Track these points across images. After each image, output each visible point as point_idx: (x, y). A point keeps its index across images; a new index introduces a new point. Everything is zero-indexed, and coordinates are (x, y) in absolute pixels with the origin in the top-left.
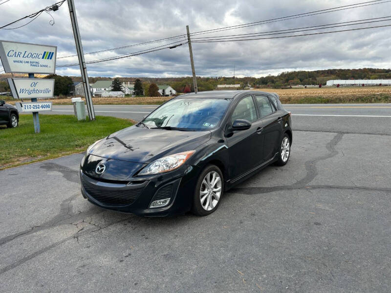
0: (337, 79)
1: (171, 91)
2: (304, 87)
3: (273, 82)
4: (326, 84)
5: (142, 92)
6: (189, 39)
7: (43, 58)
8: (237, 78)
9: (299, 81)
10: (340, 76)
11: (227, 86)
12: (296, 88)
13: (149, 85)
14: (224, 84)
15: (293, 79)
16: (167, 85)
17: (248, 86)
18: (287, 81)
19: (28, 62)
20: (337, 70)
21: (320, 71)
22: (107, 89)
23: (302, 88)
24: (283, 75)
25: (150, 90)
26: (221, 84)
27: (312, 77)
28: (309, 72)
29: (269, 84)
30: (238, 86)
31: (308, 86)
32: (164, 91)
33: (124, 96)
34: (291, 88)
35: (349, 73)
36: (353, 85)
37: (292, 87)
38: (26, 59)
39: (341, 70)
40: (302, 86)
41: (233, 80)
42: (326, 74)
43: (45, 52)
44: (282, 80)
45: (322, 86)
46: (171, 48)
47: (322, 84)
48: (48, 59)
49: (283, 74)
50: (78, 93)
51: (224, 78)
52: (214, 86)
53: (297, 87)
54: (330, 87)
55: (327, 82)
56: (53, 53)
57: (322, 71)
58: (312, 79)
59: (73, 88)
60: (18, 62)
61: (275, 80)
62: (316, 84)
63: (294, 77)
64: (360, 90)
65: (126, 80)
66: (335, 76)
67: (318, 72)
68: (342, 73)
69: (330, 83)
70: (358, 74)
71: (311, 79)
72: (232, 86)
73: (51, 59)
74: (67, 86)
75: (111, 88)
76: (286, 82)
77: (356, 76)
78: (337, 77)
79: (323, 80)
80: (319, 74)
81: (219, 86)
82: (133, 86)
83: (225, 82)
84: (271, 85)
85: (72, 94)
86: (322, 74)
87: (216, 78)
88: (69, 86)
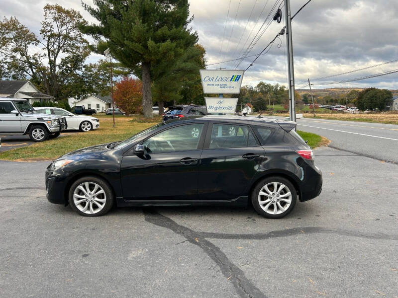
7: (231, 81)
19: (218, 85)
38: (217, 83)
43: (233, 76)
48: (235, 81)
50: (396, 109)
56: (240, 76)
59: (390, 103)
60: (211, 85)
73: (238, 81)
74: (384, 101)
85: (388, 109)
88: (387, 100)
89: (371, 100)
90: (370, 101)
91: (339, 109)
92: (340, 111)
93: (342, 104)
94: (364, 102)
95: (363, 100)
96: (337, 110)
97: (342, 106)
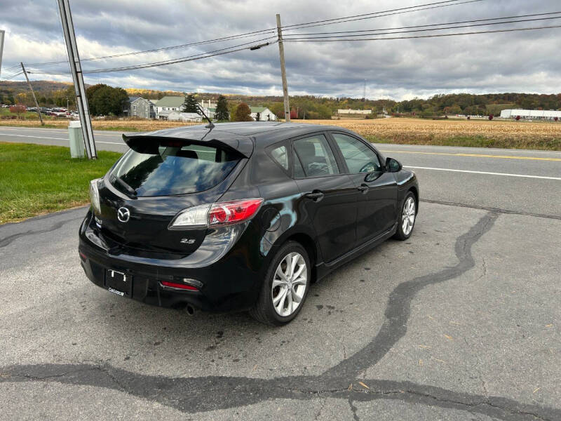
0: (518, 108)
1: (268, 116)
2: (466, 118)
3: (420, 108)
4: (499, 115)
5: (227, 115)
6: (280, 36)
8: (367, 100)
9: (460, 109)
10: (523, 103)
11: (353, 112)
12: (454, 119)
13: (237, 105)
14: (349, 108)
15: (451, 105)
16: (264, 106)
17: (384, 113)
18: (442, 107)
20: (519, 94)
21: (492, 95)
22: (177, 109)
23: (463, 119)
24: (436, 99)
25: (238, 113)
26: (342, 109)
27: (481, 103)
28: (475, 96)
29: (414, 111)
30: (369, 112)
31: (472, 117)
32: (258, 115)
33: (200, 120)
34: (446, 118)
35: (536, 100)
36: (540, 118)
37: (449, 117)
39: (524, 95)
40: (464, 117)
41: (362, 103)
42: (501, 100)
44: (434, 105)
45: (494, 118)
46: (252, 49)
47: (493, 115)
49: (436, 97)
50: (135, 113)
51: (349, 99)
52: (333, 111)
53: (455, 117)
54: (506, 120)
55: (502, 111)
57: (496, 95)
58: (479, 107)
59: (128, 106)
61: (423, 106)
62: (485, 115)
63: (453, 103)
64: (549, 126)
65: (206, 97)
66: (514, 104)
67: (489, 96)
68: (525, 99)
69: (505, 114)
70: (550, 102)
71: (477, 106)
72: (359, 112)
74: (120, 103)
75: (182, 108)
76: (439, 110)
77: (547, 104)
78: (518, 106)
79: (496, 109)
80: (490, 100)
81: (341, 111)
82: (214, 106)
83: (350, 105)
84: (417, 113)
85: (126, 114)
86: (496, 99)
87: (338, 99)
88: (123, 102)
89: (104, 101)
90: (102, 102)
91: (58, 114)
92: (60, 116)
93: (61, 106)
94: (95, 104)
95: (93, 101)
96: (56, 115)
97: (61, 109)
